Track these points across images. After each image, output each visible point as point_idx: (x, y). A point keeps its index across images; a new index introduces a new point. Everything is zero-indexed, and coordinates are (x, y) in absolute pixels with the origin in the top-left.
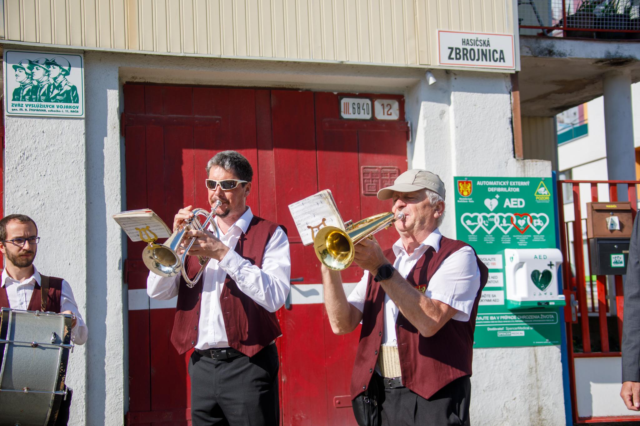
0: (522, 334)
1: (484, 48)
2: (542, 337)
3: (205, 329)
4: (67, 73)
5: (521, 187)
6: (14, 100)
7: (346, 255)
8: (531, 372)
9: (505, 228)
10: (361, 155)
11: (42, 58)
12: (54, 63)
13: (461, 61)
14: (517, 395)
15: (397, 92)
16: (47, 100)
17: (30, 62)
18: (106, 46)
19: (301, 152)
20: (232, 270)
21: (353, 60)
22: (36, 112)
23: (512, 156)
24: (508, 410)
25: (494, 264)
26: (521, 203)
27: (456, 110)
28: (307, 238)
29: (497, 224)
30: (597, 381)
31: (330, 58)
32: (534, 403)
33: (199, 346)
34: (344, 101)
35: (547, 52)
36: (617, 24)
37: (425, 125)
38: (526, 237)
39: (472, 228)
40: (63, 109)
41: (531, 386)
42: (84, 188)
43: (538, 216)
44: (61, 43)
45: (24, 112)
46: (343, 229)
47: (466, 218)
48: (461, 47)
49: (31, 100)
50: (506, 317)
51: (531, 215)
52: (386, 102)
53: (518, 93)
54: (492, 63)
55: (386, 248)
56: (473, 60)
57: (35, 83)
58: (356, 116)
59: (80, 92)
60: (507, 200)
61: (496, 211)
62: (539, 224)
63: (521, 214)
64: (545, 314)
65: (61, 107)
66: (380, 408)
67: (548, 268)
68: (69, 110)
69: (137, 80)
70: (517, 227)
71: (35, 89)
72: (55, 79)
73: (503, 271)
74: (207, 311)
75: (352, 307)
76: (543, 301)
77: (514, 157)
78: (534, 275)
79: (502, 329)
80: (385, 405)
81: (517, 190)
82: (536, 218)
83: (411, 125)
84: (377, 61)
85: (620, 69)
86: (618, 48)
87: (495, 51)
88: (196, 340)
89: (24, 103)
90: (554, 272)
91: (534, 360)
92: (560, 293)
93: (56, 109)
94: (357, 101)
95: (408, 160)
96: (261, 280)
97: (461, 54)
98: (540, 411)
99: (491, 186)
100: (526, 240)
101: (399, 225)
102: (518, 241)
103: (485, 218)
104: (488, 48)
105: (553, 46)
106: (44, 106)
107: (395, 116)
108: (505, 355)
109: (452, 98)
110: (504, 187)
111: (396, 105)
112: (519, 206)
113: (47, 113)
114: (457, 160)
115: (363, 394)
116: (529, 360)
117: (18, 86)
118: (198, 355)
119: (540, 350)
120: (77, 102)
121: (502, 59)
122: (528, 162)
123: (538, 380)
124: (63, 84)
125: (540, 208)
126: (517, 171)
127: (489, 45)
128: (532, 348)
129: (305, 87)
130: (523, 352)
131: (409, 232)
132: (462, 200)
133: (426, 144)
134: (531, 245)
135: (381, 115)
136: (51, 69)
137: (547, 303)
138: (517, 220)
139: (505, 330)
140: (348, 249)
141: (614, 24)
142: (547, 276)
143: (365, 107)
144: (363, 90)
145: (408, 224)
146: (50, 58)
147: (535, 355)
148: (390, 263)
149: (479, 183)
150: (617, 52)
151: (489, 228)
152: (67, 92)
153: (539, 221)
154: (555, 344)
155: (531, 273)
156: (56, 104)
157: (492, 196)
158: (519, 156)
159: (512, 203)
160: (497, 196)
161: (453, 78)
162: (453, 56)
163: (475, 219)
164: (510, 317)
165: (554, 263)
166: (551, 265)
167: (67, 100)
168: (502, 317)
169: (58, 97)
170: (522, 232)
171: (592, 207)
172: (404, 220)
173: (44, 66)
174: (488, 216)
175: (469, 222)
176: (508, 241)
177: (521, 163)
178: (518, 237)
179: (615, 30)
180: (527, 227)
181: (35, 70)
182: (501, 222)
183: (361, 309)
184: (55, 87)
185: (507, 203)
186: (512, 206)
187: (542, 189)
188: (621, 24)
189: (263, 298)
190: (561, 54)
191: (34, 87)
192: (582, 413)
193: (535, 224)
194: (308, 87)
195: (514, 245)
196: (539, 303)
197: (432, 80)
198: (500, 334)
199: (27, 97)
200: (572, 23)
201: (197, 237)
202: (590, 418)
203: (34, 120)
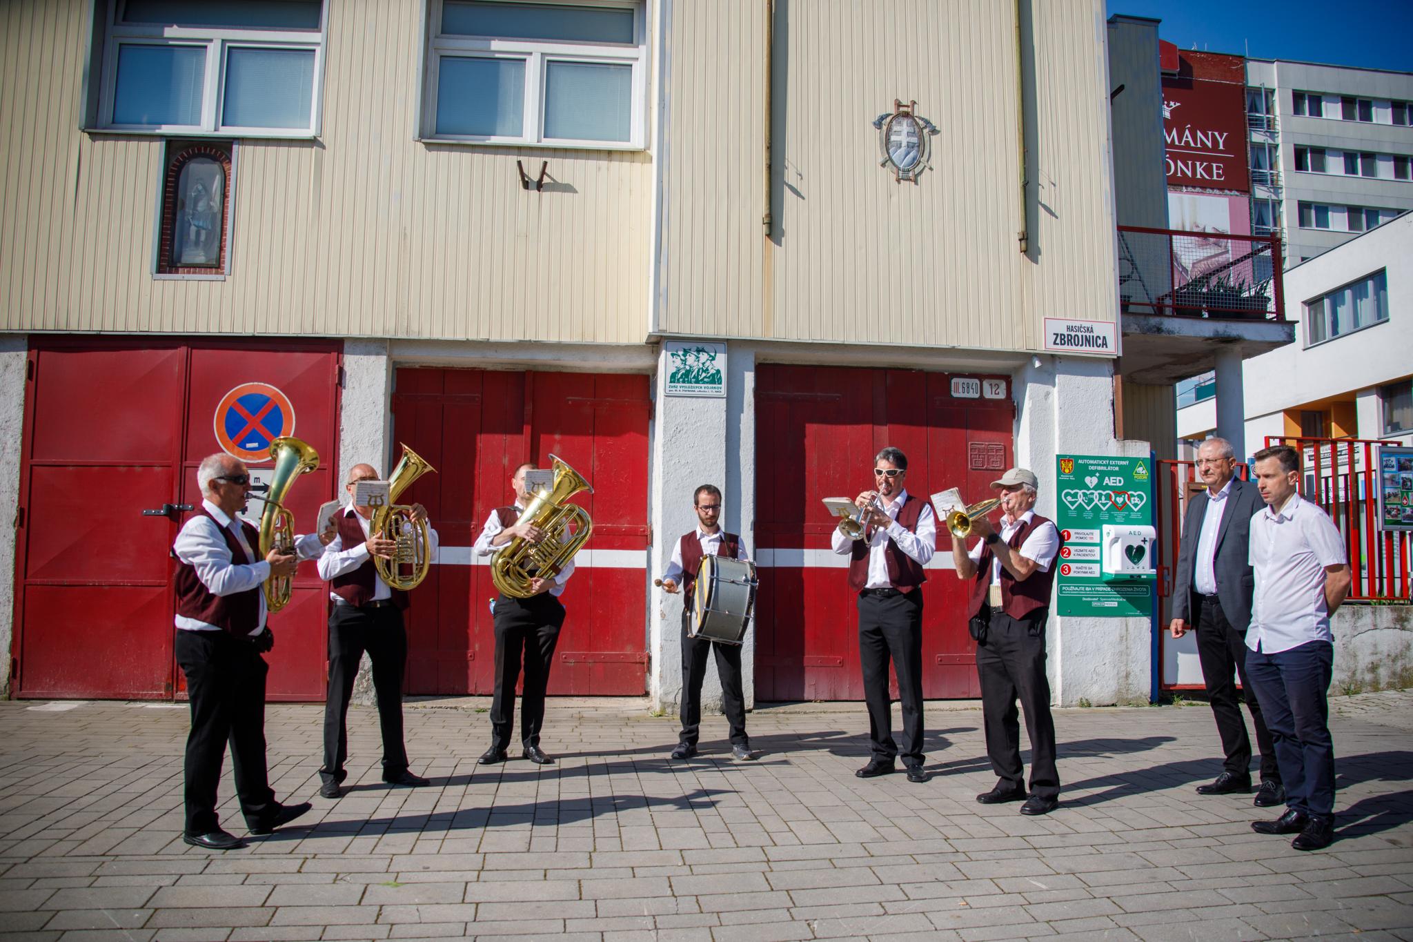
0: (1116, 604)
1: (1088, 334)
2: (1134, 609)
3: (873, 575)
4: (714, 359)
5: (1120, 466)
6: (671, 382)
7: (967, 529)
8: (1121, 640)
9: (1104, 505)
10: (969, 431)
11: (694, 346)
12: (703, 350)
13: (1066, 347)
14: (1107, 661)
15: (1005, 373)
16: (696, 382)
17: (685, 350)
18: (746, 334)
19: (913, 428)
20: (895, 536)
21: (964, 345)
22: (687, 393)
23: (1113, 437)
24: (1098, 674)
25: (1092, 538)
26: (1120, 481)
27: (1059, 392)
28: (942, 518)
29: (1096, 501)
30: (1183, 652)
31: (943, 344)
32: (1123, 668)
33: (869, 586)
34: (954, 381)
35: (1155, 329)
36: (1226, 303)
37: (1031, 405)
38: (1123, 513)
39: (1072, 503)
40: (708, 389)
41: (1121, 653)
42: (724, 458)
43: (1136, 494)
44: (710, 333)
45: (678, 392)
46: (965, 512)
47: (1067, 495)
48: (1066, 333)
49: (684, 382)
50: (1101, 589)
51: (1129, 493)
52: (994, 382)
53: (1119, 376)
54: (1096, 349)
55: (995, 522)
56: (1077, 345)
57: (688, 368)
58: (966, 395)
59: (724, 375)
60: (1107, 478)
61: (1095, 488)
62: (1136, 502)
63: (1119, 492)
64: (1138, 587)
65: (708, 388)
66: (987, 627)
67: (1142, 544)
68: (714, 390)
69: (768, 362)
70: (1115, 504)
71: (688, 373)
72: (703, 364)
73: (1100, 545)
74: (875, 562)
75: (972, 561)
76: (1136, 575)
77: (1115, 437)
78: (1129, 550)
79: (1097, 599)
80: (990, 624)
81: (1117, 469)
82: (1134, 496)
83: (1018, 403)
84: (987, 346)
85: (1229, 346)
86: (1227, 327)
87: (1098, 337)
88: (866, 582)
89: (678, 385)
90: (1147, 547)
91: (1125, 629)
92: (1152, 568)
93: (703, 389)
94: (966, 380)
95: (1014, 437)
96: (915, 543)
97: (1066, 339)
98: (1127, 676)
99: (1092, 465)
100: (1124, 517)
101: (1004, 506)
102: (1116, 517)
103: (1085, 494)
104: (1091, 334)
105: (1162, 324)
106: (694, 387)
107: (1002, 396)
108: (1098, 624)
109: (1057, 380)
110: (1104, 465)
111: (1003, 385)
112: (1118, 484)
113: (696, 393)
114: (1060, 439)
115: (976, 617)
116: (1121, 629)
117: (674, 370)
118: (866, 593)
119: (1131, 620)
120: (721, 383)
121: (1105, 344)
122: (1128, 442)
123: (1127, 648)
124: (709, 368)
125: (1138, 486)
126: (1117, 451)
127: (1092, 331)
128: (1124, 618)
129: (917, 368)
130: (1115, 622)
131: (1011, 512)
132: (1063, 477)
133: (1031, 423)
134: (1128, 521)
135: (988, 395)
136: (701, 355)
137: (1139, 576)
138: (1116, 497)
139: (1099, 600)
140: (968, 525)
141: (1222, 303)
142: (1140, 551)
143: (974, 387)
144: (973, 370)
145: (1010, 506)
146: (700, 346)
147: (1127, 625)
148: (996, 532)
149: (1080, 461)
150: (1225, 331)
151: (1088, 504)
152: (713, 375)
153: (1136, 498)
154: (1145, 615)
155: (1125, 548)
156: (703, 385)
157: (1092, 474)
158: (1119, 437)
159: (1112, 481)
160: (1097, 474)
161: (1057, 362)
162: (1058, 341)
163: (1075, 495)
164: (1104, 589)
165: (1147, 539)
166: (1144, 541)
167: (713, 382)
168: (1098, 589)
169: (706, 380)
170: (1120, 509)
171: (1188, 487)
172: (1008, 503)
173: (695, 353)
174: (1088, 493)
175: (1069, 498)
176: (1106, 517)
177: (1121, 443)
178: (1116, 513)
179: (1224, 309)
180: (1124, 504)
181: (687, 357)
182: (1100, 499)
183: (978, 563)
184: (703, 371)
185: (1106, 481)
186: (1110, 484)
187: (1141, 469)
188: (1230, 304)
189: (917, 555)
190: (1169, 332)
191: (687, 371)
192: (1168, 680)
193: (1133, 502)
194: (921, 368)
195: (1112, 521)
196: (1132, 576)
197: (1037, 364)
198: (1094, 604)
199: (681, 380)
200: (1181, 301)
201: (872, 512)
202: (1175, 685)
203: (685, 399)
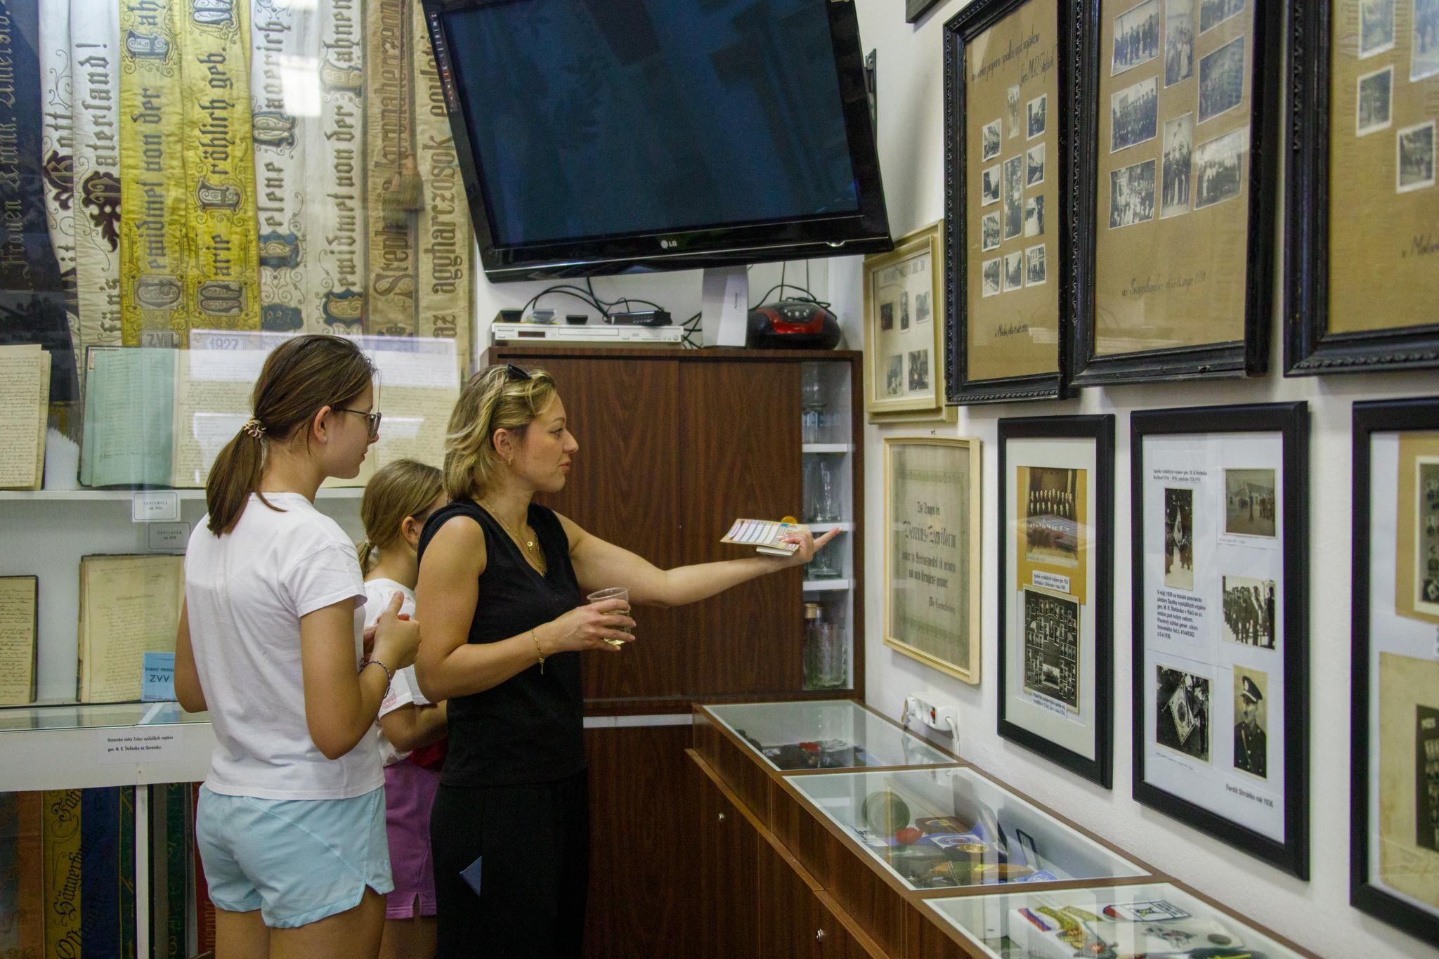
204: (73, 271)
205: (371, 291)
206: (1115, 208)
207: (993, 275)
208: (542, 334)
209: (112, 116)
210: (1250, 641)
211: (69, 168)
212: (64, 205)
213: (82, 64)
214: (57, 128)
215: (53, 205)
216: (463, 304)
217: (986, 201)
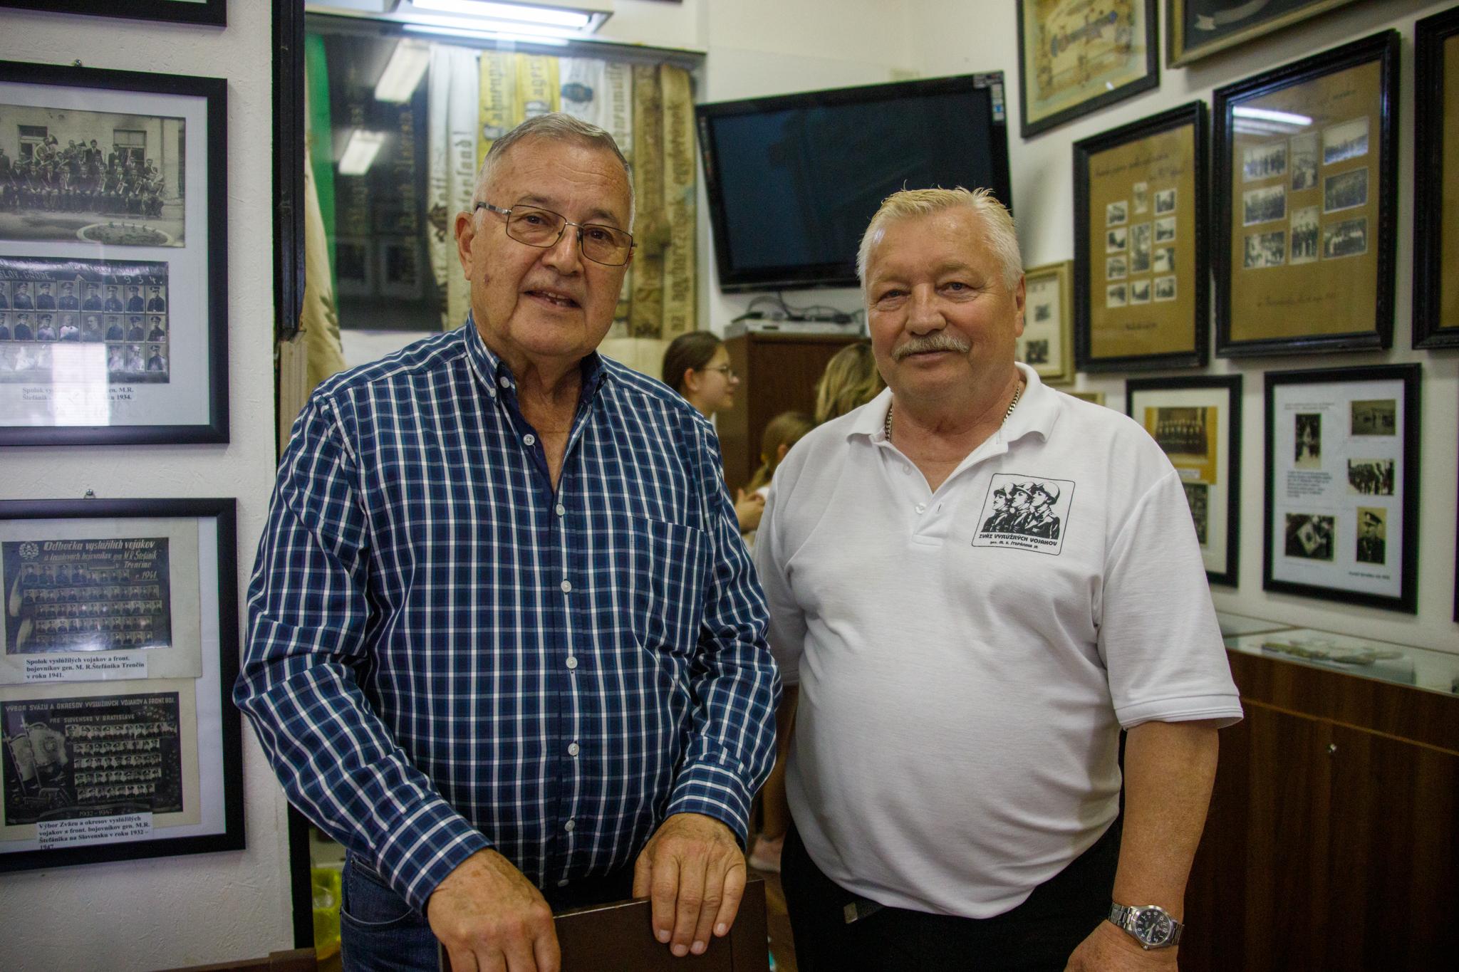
204: (445, 285)
205: (634, 299)
206: (1248, 256)
207: (1121, 294)
208: (776, 328)
209: (473, 180)
210: (1372, 493)
211: (445, 215)
212: (441, 239)
213: (457, 145)
214: (439, 187)
215: (434, 239)
216: (689, 309)
217: (1111, 250)
